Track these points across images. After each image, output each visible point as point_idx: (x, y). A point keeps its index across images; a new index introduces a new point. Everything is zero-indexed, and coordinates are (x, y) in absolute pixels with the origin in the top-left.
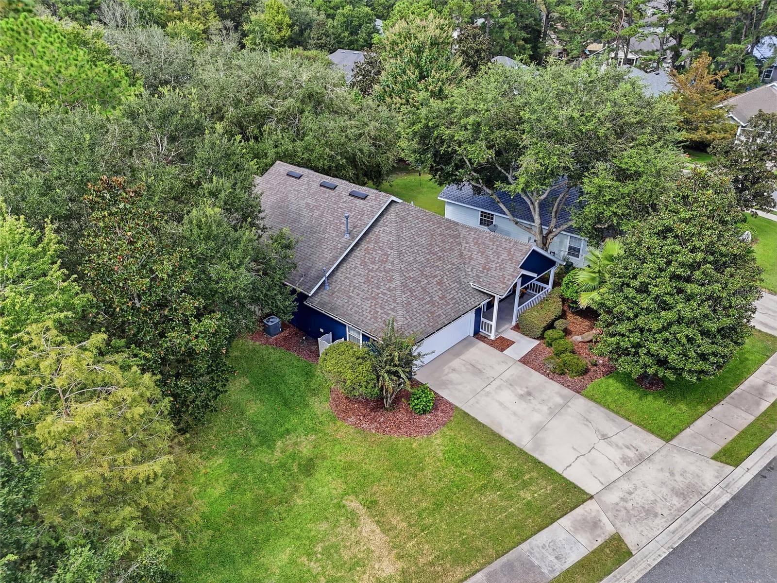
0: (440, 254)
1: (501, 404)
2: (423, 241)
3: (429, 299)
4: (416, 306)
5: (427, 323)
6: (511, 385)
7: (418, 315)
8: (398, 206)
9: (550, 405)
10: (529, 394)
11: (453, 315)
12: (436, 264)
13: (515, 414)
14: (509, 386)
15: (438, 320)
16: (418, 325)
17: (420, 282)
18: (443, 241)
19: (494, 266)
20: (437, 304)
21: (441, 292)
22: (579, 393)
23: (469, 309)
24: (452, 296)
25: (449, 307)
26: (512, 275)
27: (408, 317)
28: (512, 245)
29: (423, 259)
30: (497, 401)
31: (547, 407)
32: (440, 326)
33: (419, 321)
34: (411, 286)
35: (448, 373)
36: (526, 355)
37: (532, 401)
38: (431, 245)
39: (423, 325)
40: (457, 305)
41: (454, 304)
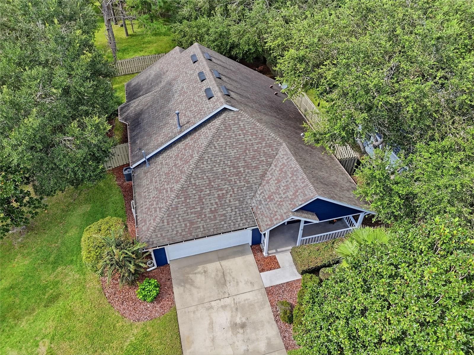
0: (242, 169)
1: (211, 323)
2: (232, 153)
3: (199, 209)
4: (181, 213)
5: (180, 231)
6: (237, 309)
7: (177, 221)
8: (232, 113)
9: (251, 347)
10: (243, 326)
11: (212, 230)
12: (230, 178)
13: (213, 340)
14: (234, 310)
15: (194, 231)
16: (170, 231)
17: (202, 191)
18: (253, 158)
19: (276, 199)
20: (203, 216)
21: (216, 206)
22: (287, 348)
23: (233, 229)
24: (224, 212)
25: (213, 222)
26: (282, 216)
27: (165, 221)
28: (303, 185)
29: (220, 170)
30: (211, 319)
31: (245, 348)
32: (191, 237)
33: (173, 227)
34: (189, 193)
35: (199, 273)
36: (277, 286)
37: (239, 335)
38: (238, 159)
39: (175, 232)
40: (223, 223)
41: (221, 221)
